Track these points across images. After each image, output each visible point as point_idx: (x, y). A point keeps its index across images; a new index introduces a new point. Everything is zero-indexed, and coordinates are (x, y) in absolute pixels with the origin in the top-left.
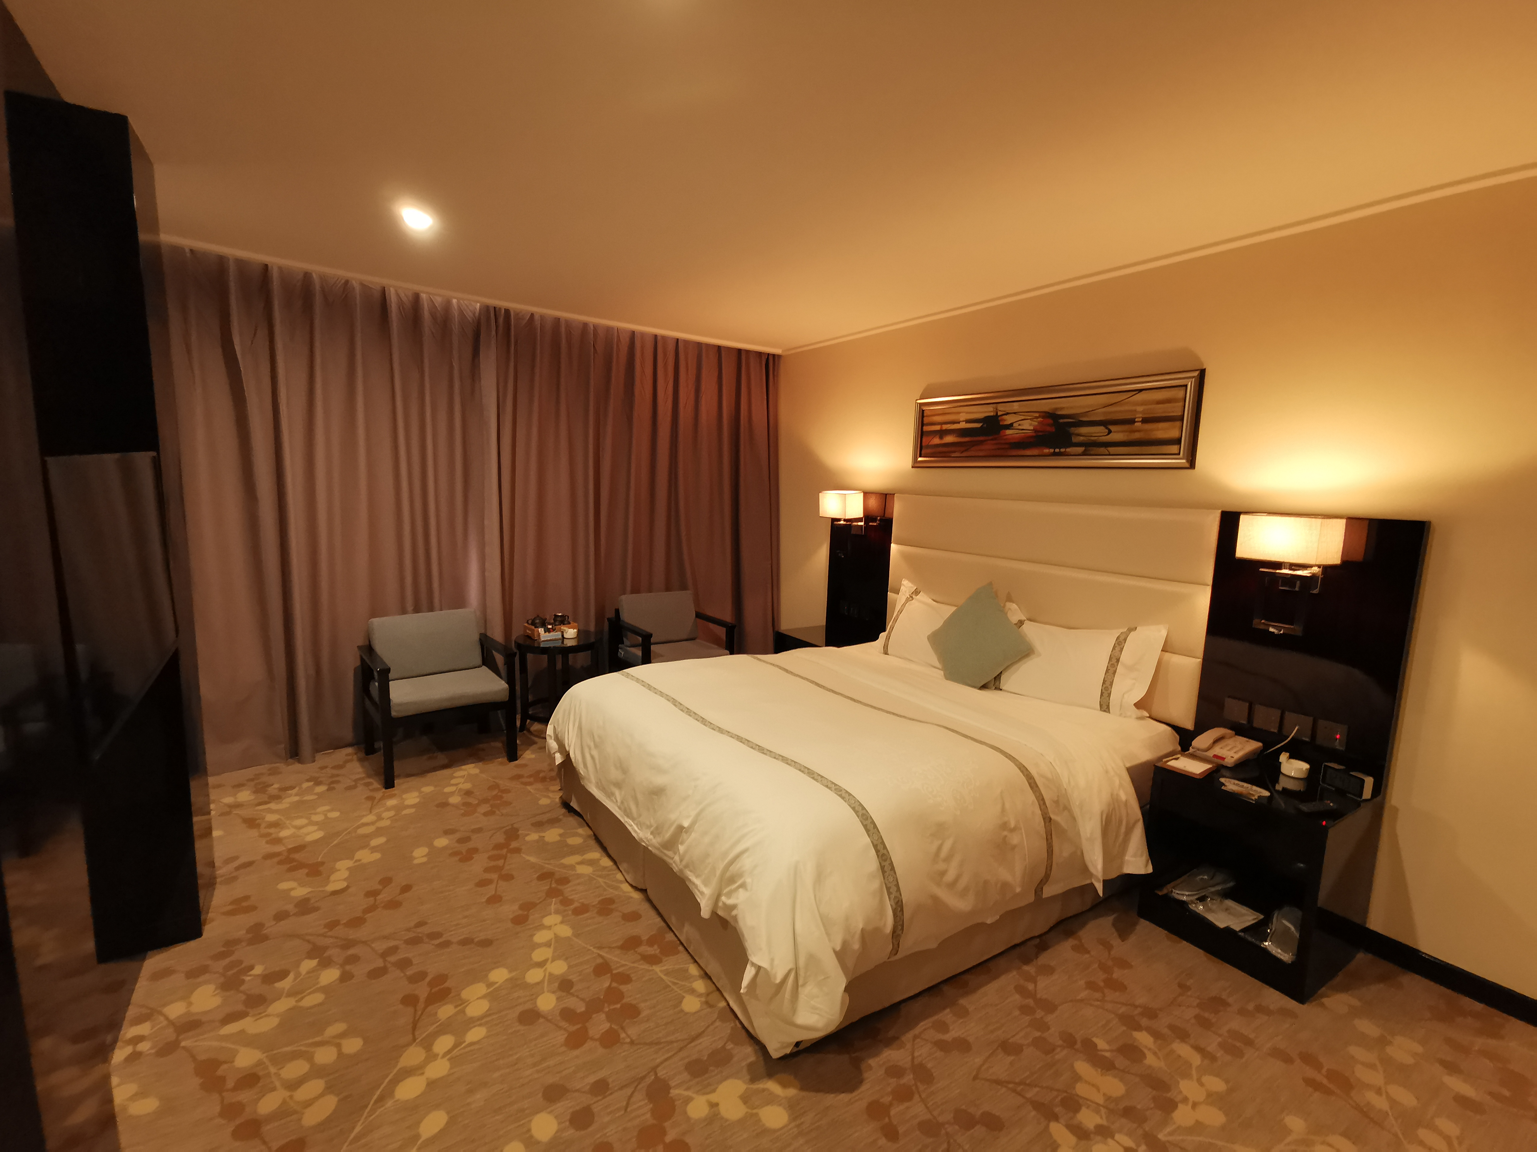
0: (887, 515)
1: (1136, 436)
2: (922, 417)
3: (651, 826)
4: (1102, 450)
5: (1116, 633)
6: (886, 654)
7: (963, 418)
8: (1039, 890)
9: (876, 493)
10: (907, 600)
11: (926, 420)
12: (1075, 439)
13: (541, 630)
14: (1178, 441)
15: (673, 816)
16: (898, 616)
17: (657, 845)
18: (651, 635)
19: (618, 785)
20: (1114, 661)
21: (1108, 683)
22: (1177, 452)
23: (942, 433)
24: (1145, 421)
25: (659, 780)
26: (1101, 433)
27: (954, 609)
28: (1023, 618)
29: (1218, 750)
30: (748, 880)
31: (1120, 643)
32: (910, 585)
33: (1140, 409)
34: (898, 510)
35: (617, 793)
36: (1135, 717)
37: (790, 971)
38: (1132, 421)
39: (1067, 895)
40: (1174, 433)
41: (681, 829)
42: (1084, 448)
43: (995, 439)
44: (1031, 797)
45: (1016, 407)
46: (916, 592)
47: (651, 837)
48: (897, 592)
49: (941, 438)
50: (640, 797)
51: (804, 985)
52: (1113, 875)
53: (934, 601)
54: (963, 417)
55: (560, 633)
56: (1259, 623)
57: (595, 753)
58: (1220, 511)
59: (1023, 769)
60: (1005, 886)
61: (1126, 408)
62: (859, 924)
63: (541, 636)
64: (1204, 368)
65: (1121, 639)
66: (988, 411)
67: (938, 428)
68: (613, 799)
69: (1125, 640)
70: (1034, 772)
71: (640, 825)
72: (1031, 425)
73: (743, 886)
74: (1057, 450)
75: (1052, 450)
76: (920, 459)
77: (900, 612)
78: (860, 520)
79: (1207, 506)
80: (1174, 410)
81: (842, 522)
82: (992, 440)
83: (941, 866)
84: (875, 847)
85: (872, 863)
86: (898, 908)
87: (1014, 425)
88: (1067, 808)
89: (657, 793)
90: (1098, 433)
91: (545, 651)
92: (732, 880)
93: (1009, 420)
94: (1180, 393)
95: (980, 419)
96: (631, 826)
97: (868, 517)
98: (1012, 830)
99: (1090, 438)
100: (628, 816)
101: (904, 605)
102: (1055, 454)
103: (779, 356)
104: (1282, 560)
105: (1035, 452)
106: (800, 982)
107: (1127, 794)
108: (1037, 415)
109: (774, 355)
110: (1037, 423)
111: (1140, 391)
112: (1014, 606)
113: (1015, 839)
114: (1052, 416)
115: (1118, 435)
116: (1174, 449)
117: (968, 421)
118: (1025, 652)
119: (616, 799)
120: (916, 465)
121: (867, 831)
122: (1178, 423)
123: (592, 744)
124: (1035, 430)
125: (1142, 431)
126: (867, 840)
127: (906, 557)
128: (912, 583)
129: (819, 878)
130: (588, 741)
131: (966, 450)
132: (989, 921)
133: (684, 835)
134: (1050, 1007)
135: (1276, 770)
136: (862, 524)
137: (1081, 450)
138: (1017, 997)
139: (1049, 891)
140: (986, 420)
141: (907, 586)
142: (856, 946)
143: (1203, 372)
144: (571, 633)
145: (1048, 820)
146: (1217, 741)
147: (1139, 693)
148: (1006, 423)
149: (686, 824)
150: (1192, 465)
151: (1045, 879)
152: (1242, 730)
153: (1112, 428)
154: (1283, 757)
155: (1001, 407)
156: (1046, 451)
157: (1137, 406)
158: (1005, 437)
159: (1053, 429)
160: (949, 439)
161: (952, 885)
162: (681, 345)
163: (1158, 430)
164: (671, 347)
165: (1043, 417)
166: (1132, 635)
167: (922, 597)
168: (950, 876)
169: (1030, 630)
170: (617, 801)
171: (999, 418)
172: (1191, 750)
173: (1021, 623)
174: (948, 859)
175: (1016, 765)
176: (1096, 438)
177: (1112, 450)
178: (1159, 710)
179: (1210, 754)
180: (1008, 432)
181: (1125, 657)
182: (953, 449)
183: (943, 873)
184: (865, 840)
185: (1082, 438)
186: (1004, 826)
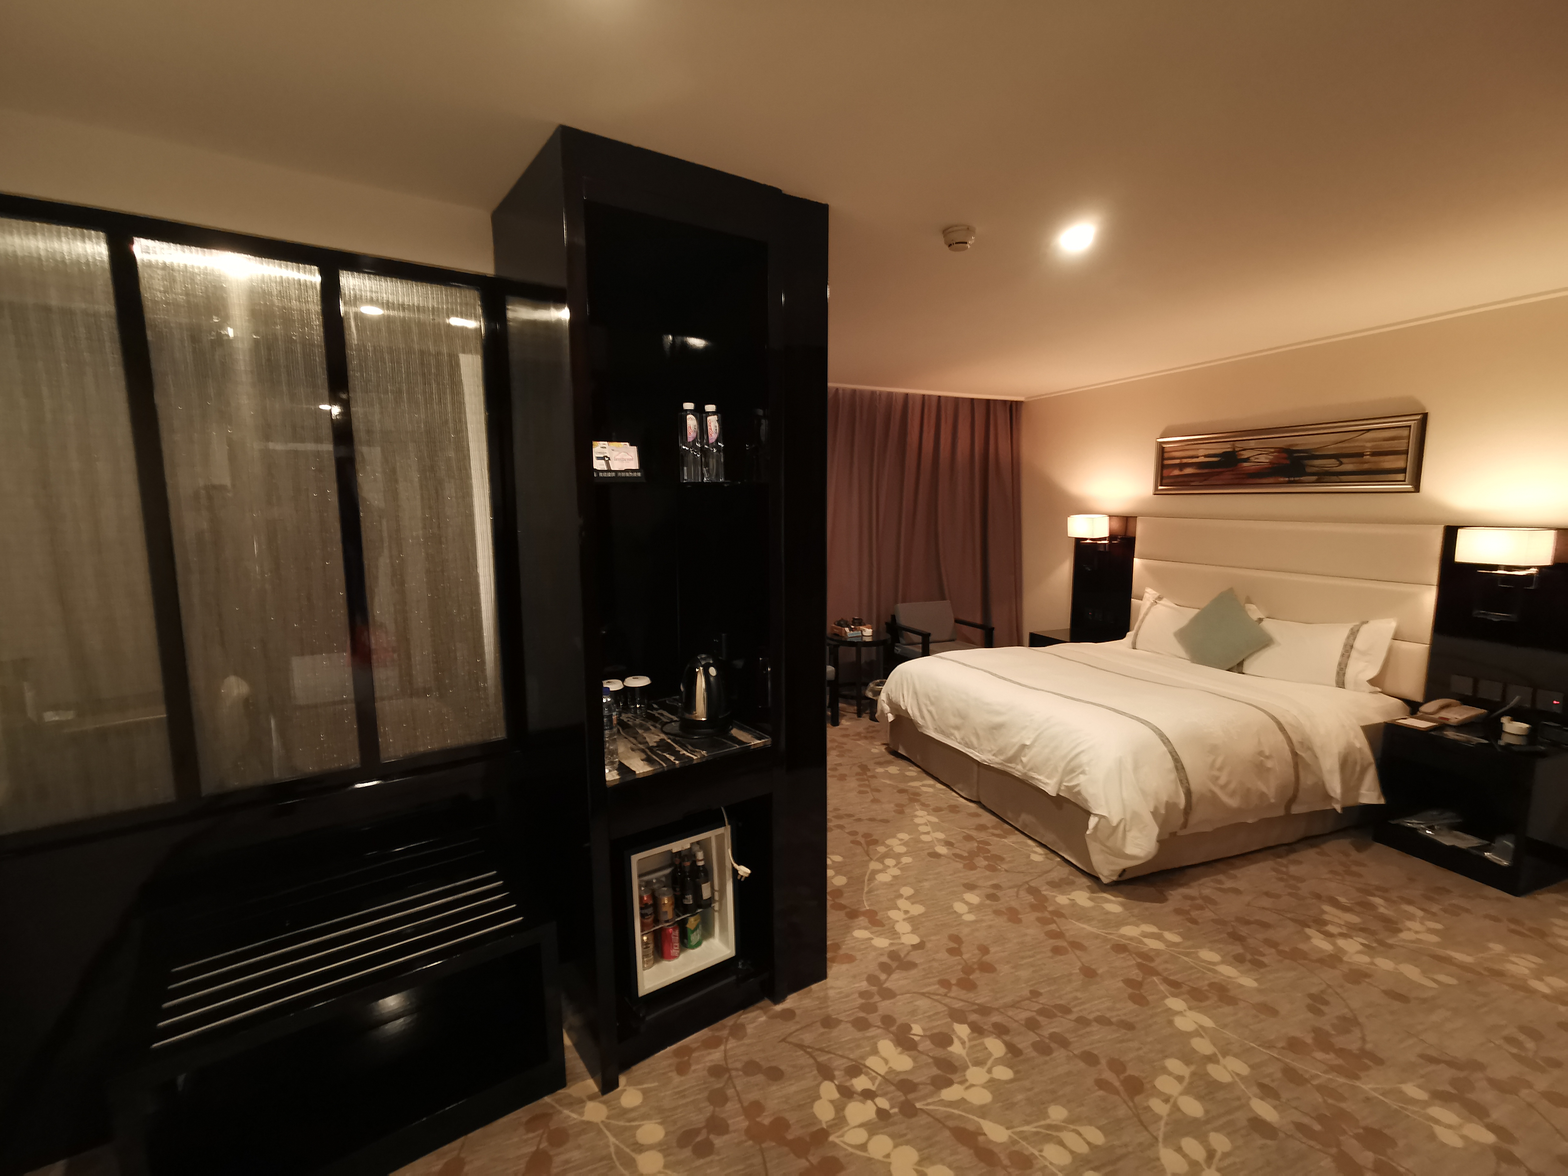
0: (1130, 534)
1: (1366, 466)
2: (1162, 453)
3: (992, 750)
4: (1334, 478)
5: (1350, 626)
6: (1133, 648)
7: (1202, 454)
8: (1288, 807)
9: (1118, 516)
10: (1152, 605)
11: (1166, 455)
12: (1309, 470)
13: (847, 629)
14: (1403, 471)
15: (1015, 740)
16: (1144, 618)
17: (1000, 761)
18: (929, 635)
19: (957, 728)
20: (1348, 648)
21: (1343, 666)
22: (1403, 479)
23: (1182, 466)
24: (1374, 454)
25: (998, 719)
26: (1334, 464)
27: (1197, 611)
28: (1262, 617)
29: (1444, 714)
30: (1087, 769)
31: (1354, 633)
32: (1154, 592)
33: (1369, 445)
34: (1140, 530)
35: (956, 733)
36: (1369, 691)
37: (1121, 821)
38: (1361, 455)
39: (1312, 816)
40: (1400, 464)
41: (1024, 746)
42: (1317, 477)
43: (1232, 471)
44: (1280, 737)
45: (1252, 444)
46: (1160, 598)
47: (994, 757)
48: (1141, 598)
49: (1181, 470)
50: (981, 733)
51: (1129, 831)
52: (1350, 803)
53: (1176, 604)
54: (1201, 452)
55: (860, 632)
56: (1479, 613)
57: (931, 708)
58: (1443, 526)
59: (1273, 718)
60: (1263, 795)
61: (1356, 444)
62: (1164, 798)
63: (848, 634)
64: (1427, 412)
65: (1356, 629)
66: (1227, 447)
67: (1177, 461)
68: (953, 738)
69: (1358, 631)
70: (1282, 720)
71: (981, 751)
72: (1266, 458)
73: (1083, 772)
74: (1292, 479)
75: (1287, 479)
76: (1160, 488)
77: (1146, 614)
78: (1104, 539)
79: (1431, 522)
80: (1401, 445)
81: (1088, 541)
82: (1230, 471)
83: (1216, 773)
84: (1170, 753)
85: (1170, 764)
86: (1188, 793)
87: (1250, 459)
88: (1310, 749)
89: (996, 728)
90: (1330, 464)
91: (852, 644)
92: (1072, 771)
93: (1246, 454)
94: (1405, 432)
95: (1220, 454)
96: (972, 753)
97: (1112, 537)
98: (1267, 757)
99: (1323, 468)
100: (969, 748)
101: (1149, 609)
102: (1290, 482)
103: (1021, 402)
104: (1499, 564)
105: (1271, 480)
106: (1127, 829)
107: (1361, 743)
108: (1272, 450)
109: (1017, 402)
110: (1272, 457)
111: (1369, 430)
112: (1252, 607)
113: (1269, 764)
114: (1287, 451)
115: (1348, 466)
116: (1400, 477)
117: (1206, 456)
118: (1265, 642)
119: (955, 737)
120: (1157, 492)
121: (1164, 743)
122: (1404, 457)
123: (928, 703)
124: (1270, 463)
125: (1370, 462)
126: (1165, 749)
127: (1147, 568)
128: (1156, 591)
129: (1136, 768)
130: (923, 700)
131: (1205, 480)
132: (1250, 821)
133: (1026, 750)
134: (1301, 880)
135: (1498, 730)
136: (1106, 542)
137: (1314, 478)
138: (1274, 873)
139: (1296, 809)
140: (1224, 455)
141: (1150, 594)
142: (1163, 811)
143: (1425, 416)
144: (868, 632)
145: (1295, 754)
146: (1443, 708)
147: (1373, 673)
148: (1243, 457)
149: (1028, 743)
150: (1417, 489)
151: (1293, 800)
152: (1465, 701)
153: (1343, 460)
154: (1505, 720)
155: (1238, 445)
156: (1282, 479)
157: (1366, 442)
158: (1244, 468)
159: (1288, 462)
160: (1188, 471)
161: (1223, 787)
162: (943, 401)
163: (1384, 461)
164: (934, 403)
165: (1278, 452)
166: (1365, 627)
167: (1164, 602)
168: (1223, 781)
169: (1269, 626)
170: (956, 739)
171: (1237, 453)
172: (1419, 714)
173: (1261, 620)
174: (1220, 769)
175: (1269, 717)
176: (1329, 468)
177: (1344, 478)
178: (1390, 686)
179: (1437, 716)
180: (1245, 464)
181: (1359, 644)
182: (1192, 479)
183: (1217, 778)
184: (1164, 749)
185: (1317, 469)
186: (1261, 753)
